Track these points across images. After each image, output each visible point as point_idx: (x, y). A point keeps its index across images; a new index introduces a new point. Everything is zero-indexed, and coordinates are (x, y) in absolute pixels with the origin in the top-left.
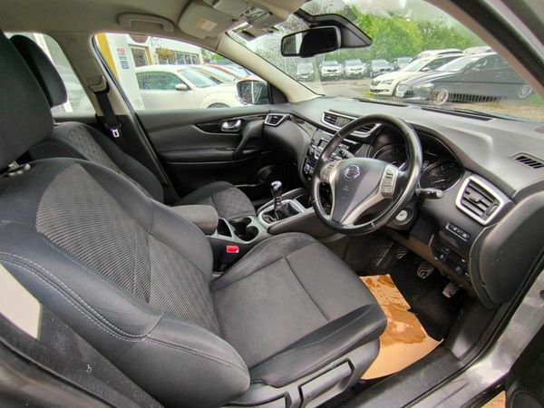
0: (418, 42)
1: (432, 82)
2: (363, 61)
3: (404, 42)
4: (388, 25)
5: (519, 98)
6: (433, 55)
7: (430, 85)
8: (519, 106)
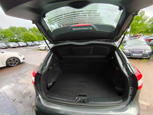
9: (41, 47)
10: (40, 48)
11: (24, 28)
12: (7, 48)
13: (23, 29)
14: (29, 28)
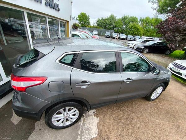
0: (142, 32)
1: (144, 47)
2: (125, 35)
3: (138, 31)
4: (134, 25)
5: (166, 54)
6: (145, 38)
7: (143, 47)
8: (165, 57)
9: (131, 44)
10: (129, 45)
11: (136, 17)
12: (110, 38)
13: (134, 19)
14: (141, 18)
